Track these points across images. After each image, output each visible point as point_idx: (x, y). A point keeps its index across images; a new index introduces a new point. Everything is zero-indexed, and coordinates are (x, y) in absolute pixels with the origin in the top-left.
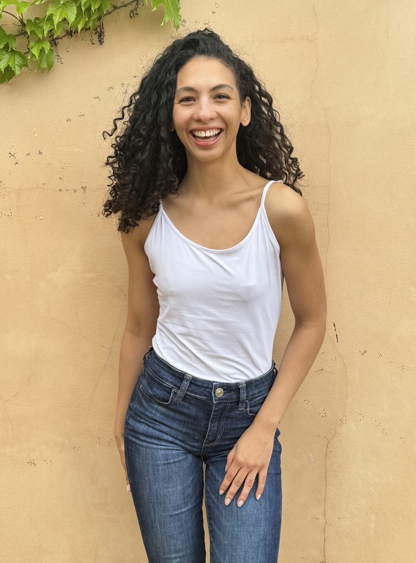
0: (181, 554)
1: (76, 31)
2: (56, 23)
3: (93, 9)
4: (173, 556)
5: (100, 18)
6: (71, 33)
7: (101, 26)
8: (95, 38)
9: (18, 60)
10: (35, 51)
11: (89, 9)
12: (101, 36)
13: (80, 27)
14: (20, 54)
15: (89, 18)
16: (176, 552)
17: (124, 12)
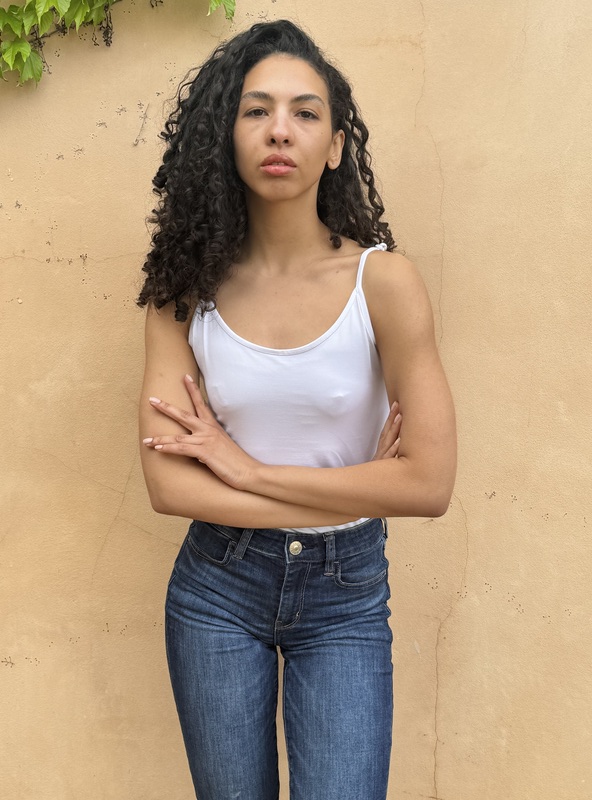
1: (73, 27)
2: (40, 14)
5: (106, 8)
6: (62, 29)
7: (109, 19)
8: (100, 36)
10: (9, 58)
12: (107, 33)
13: (78, 21)
15: (92, 7)
16: (235, 782)
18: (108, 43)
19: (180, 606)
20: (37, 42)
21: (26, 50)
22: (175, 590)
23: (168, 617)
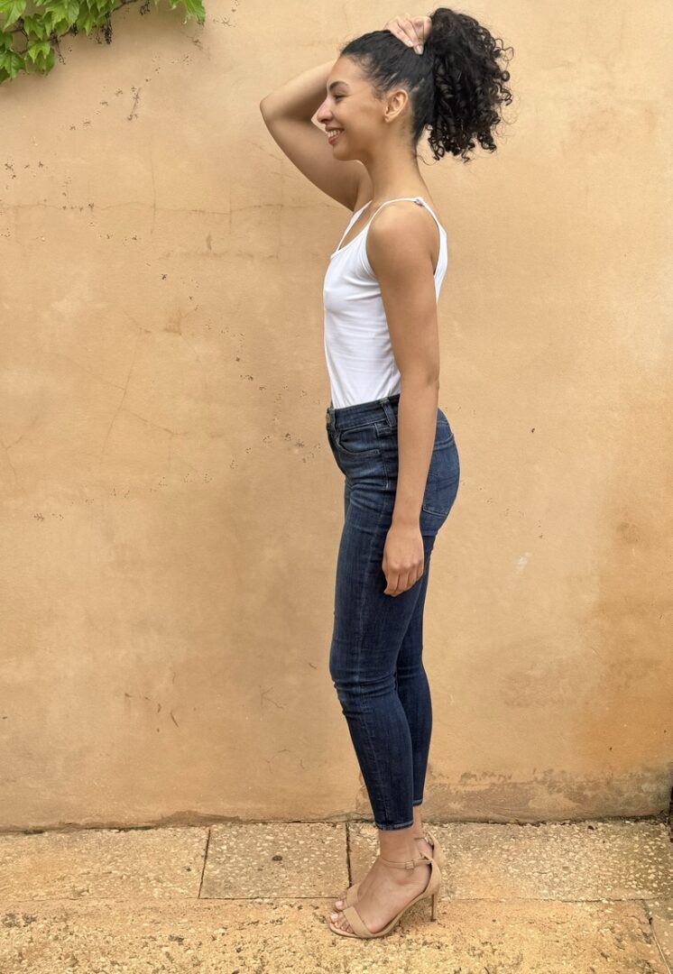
2: (54, 22)
5: (108, 15)
6: (74, 30)
7: (109, 24)
8: (102, 36)
10: (33, 54)
12: (108, 33)
17: (134, 8)
18: (108, 41)
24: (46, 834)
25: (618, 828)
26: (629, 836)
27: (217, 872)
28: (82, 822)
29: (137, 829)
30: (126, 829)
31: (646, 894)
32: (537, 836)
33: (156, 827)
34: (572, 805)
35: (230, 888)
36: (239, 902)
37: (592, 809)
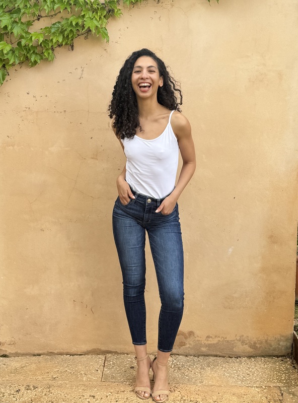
0: (136, 265)
1: (62, 45)
2: (54, 42)
3: (70, 37)
4: (133, 265)
5: (72, 40)
6: (60, 46)
7: (73, 43)
8: (70, 48)
9: (39, 57)
10: (46, 54)
11: (68, 36)
12: (72, 47)
13: (64, 44)
14: (39, 55)
15: (68, 40)
16: (134, 264)
17: (82, 37)
18: (72, 50)
19: (117, 214)
20: (53, 50)
21: (50, 51)
22: (116, 209)
23: (114, 217)
24: (42, 356)
25: (270, 360)
26: (275, 363)
27: (109, 372)
28: (56, 352)
29: (77, 355)
30: (73, 355)
31: (281, 385)
32: (237, 362)
33: (85, 355)
34: (252, 350)
35: (113, 378)
36: (117, 383)
37: (260, 352)
